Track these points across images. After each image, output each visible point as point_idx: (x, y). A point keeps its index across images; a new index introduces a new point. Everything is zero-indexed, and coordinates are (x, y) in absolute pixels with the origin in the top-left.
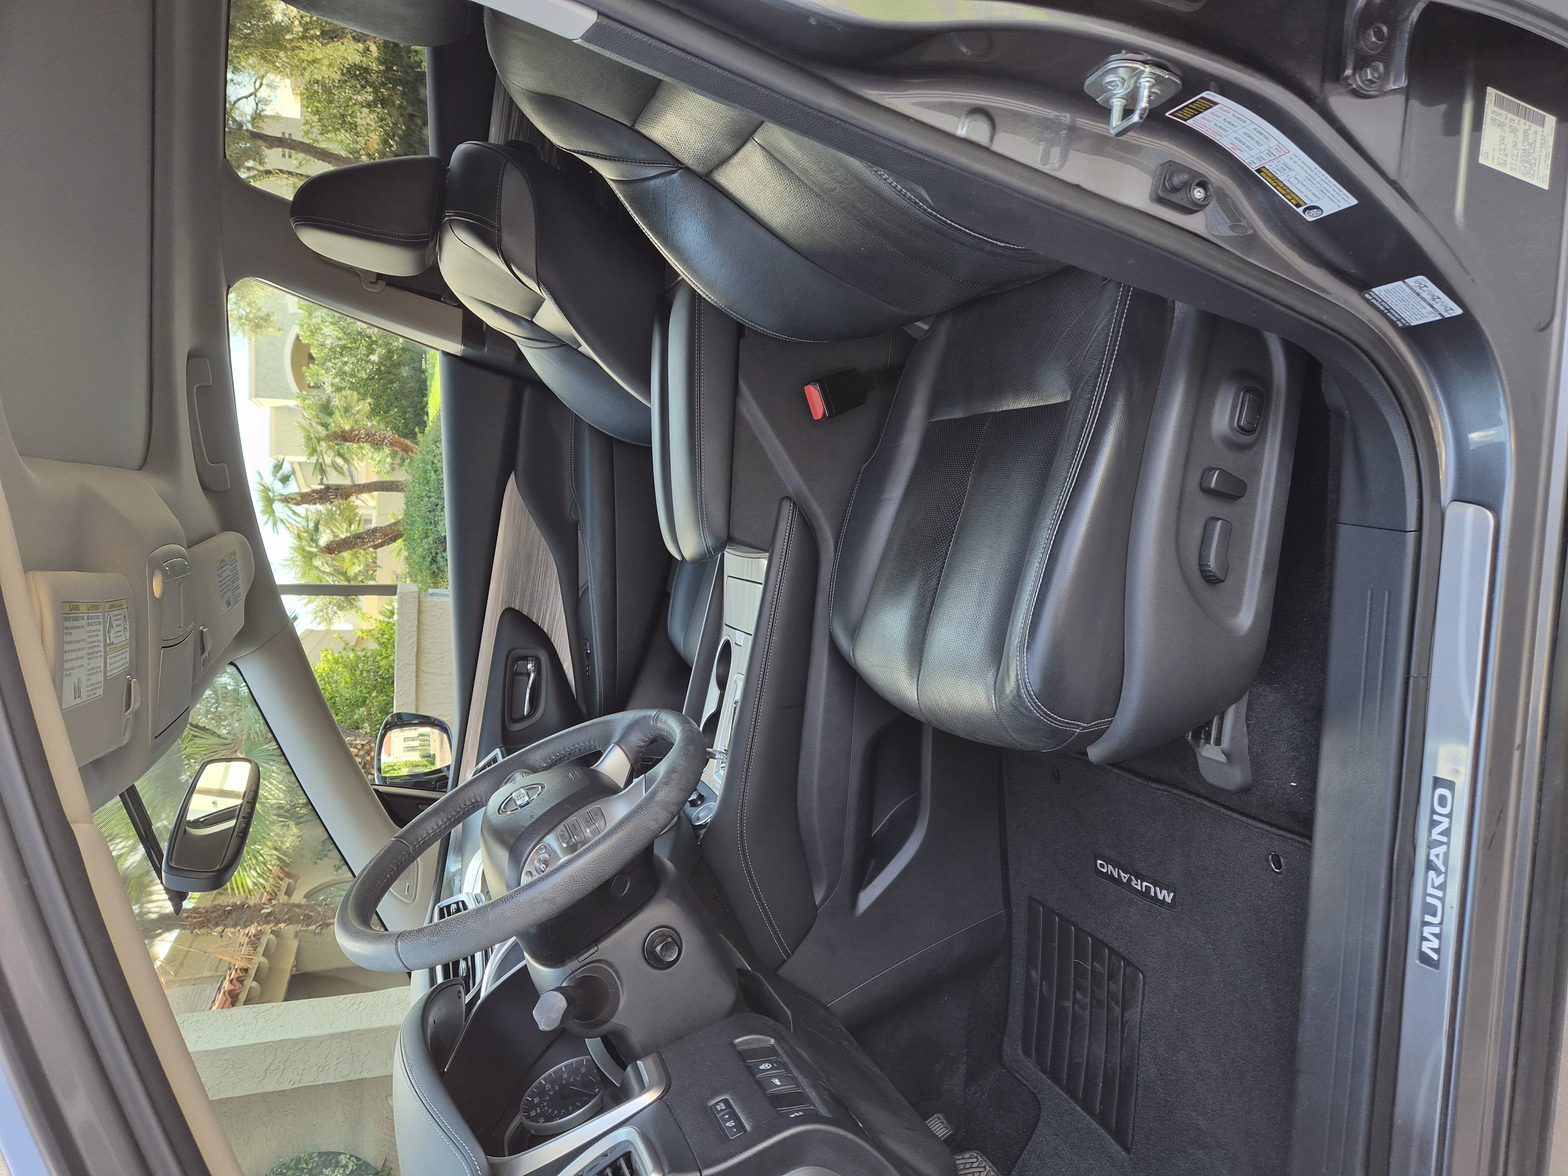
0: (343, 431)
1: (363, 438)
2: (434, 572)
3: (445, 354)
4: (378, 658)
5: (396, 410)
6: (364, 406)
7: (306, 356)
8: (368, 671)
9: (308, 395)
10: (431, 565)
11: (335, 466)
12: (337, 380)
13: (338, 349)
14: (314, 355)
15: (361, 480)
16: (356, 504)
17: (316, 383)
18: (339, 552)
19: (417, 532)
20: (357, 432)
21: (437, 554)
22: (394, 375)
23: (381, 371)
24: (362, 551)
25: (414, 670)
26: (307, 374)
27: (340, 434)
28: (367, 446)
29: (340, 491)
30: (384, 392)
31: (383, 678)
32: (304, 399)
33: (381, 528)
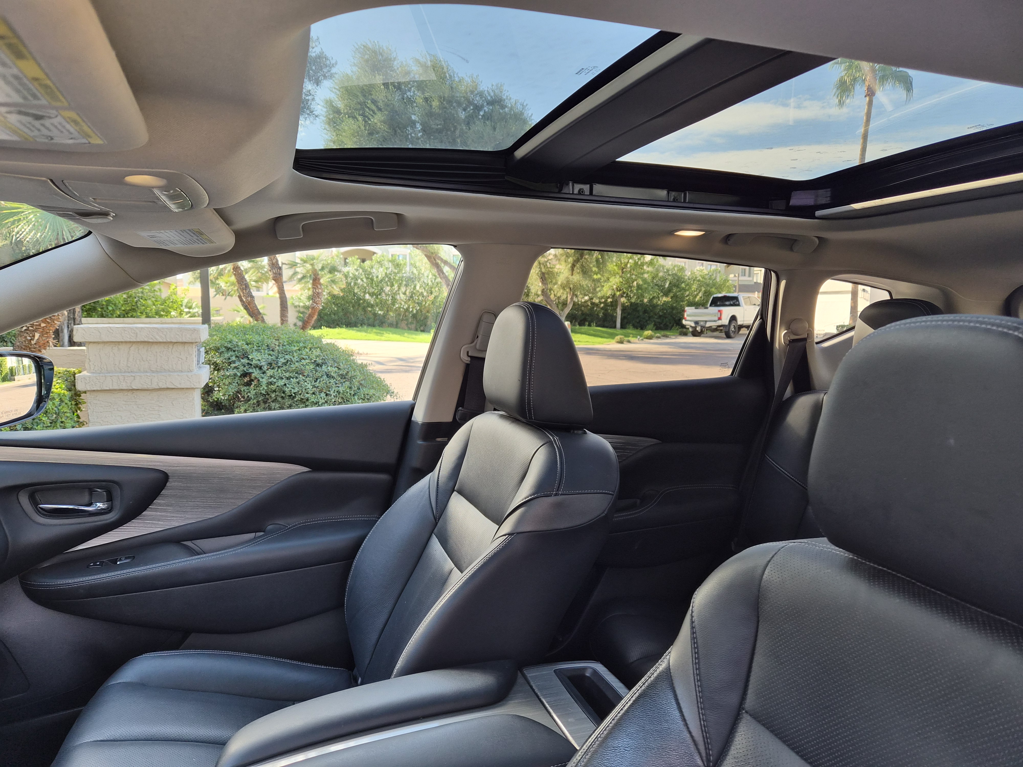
0: (319, 279)
1: (316, 291)
2: (219, 349)
3: (412, 408)
4: (153, 299)
5: (336, 309)
6: (336, 291)
7: (364, 257)
8: (142, 293)
9: (340, 258)
10: (225, 347)
11: (295, 273)
12: (351, 275)
13: (371, 276)
14: (365, 263)
15: (286, 287)
16: (270, 282)
17: (348, 263)
18: (235, 274)
19: (251, 337)
20: (319, 287)
21: (234, 351)
22: (358, 308)
23: (360, 301)
24: (236, 288)
25: (131, 340)
26: (353, 258)
27: (318, 277)
28: (310, 293)
29: (278, 276)
30: (347, 302)
31: (136, 302)
32: (337, 256)
33: (254, 301)
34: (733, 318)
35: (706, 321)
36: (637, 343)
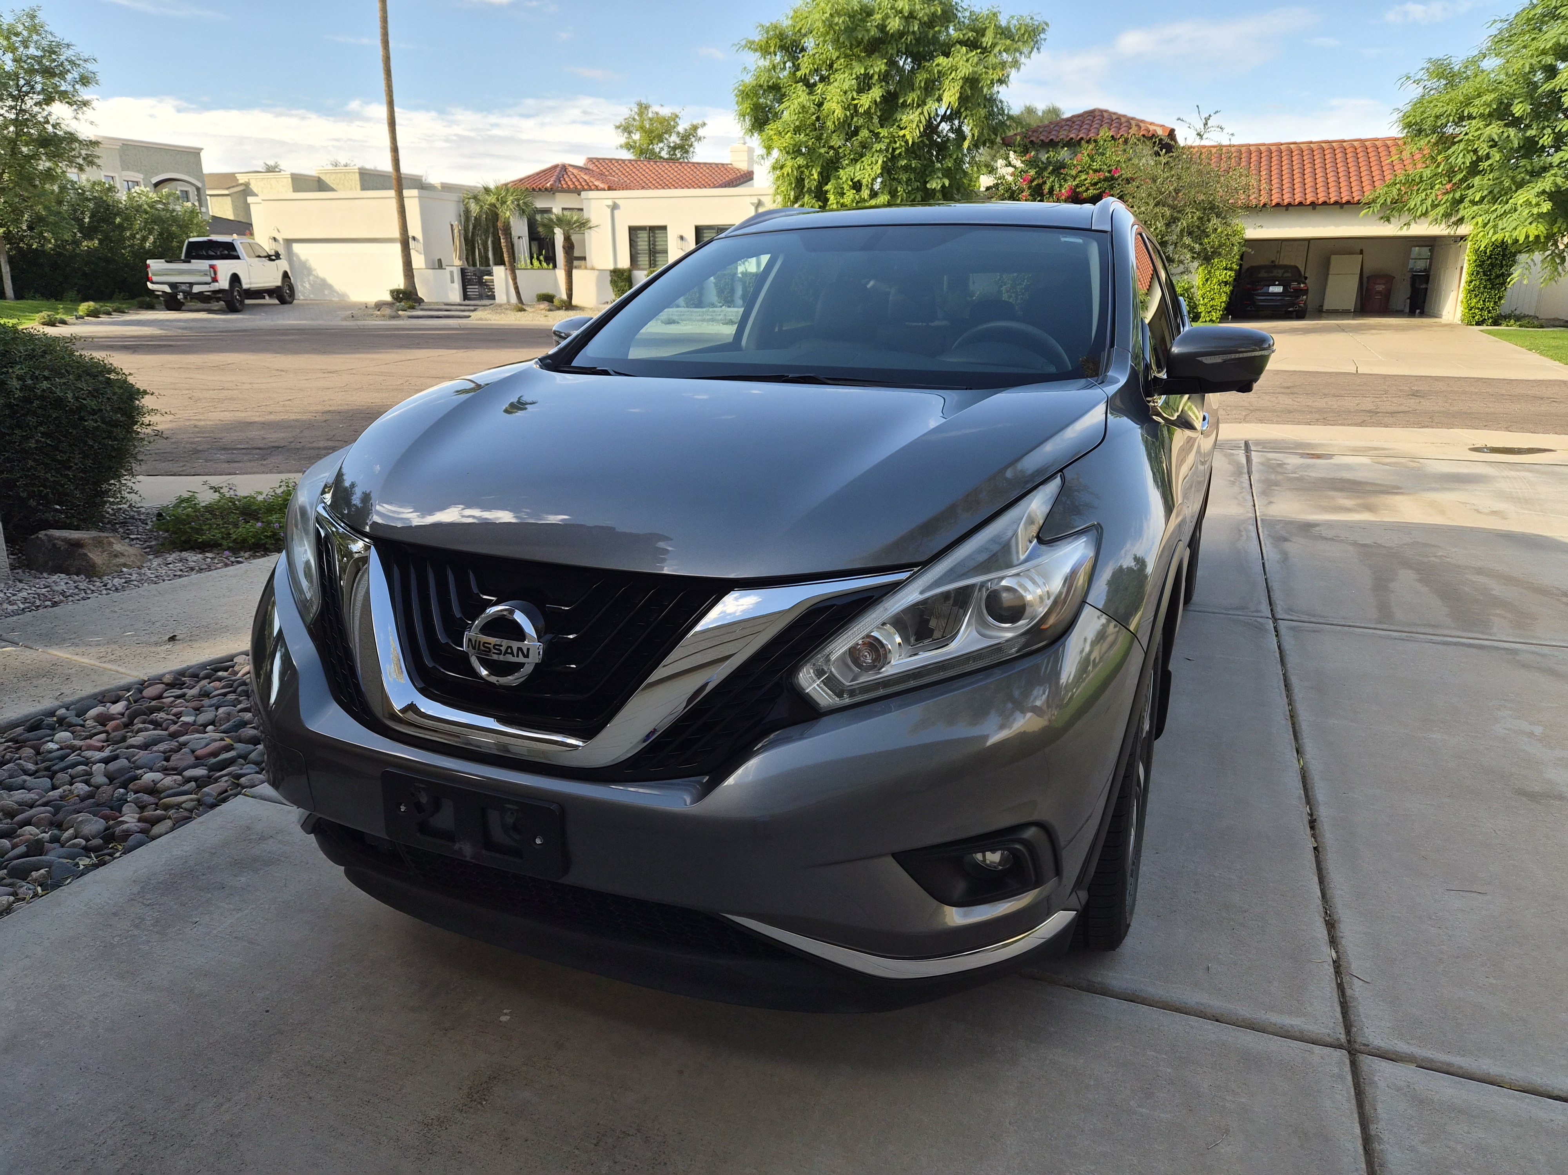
34: (235, 279)
35: (191, 285)
36: (74, 324)
